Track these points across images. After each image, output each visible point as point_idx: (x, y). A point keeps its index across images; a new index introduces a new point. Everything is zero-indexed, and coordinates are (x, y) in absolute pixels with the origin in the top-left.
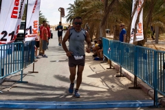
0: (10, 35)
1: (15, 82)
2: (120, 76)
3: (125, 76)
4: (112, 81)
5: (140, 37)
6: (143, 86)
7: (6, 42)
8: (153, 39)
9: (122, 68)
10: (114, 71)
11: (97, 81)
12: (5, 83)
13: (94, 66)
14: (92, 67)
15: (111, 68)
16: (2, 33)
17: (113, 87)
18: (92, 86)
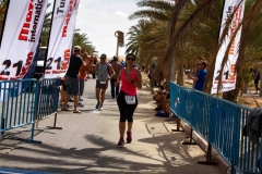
0: (14, 66)
1: (22, 140)
2: (190, 143)
3: (198, 143)
4: (175, 150)
5: (229, 86)
6: (220, 161)
7: (9, 77)
8: (257, 89)
9: (194, 132)
10: (182, 135)
11: (152, 149)
12: (6, 142)
13: (153, 125)
14: (150, 126)
15: (178, 130)
16: (4, 63)
17: (174, 159)
18: (142, 155)
